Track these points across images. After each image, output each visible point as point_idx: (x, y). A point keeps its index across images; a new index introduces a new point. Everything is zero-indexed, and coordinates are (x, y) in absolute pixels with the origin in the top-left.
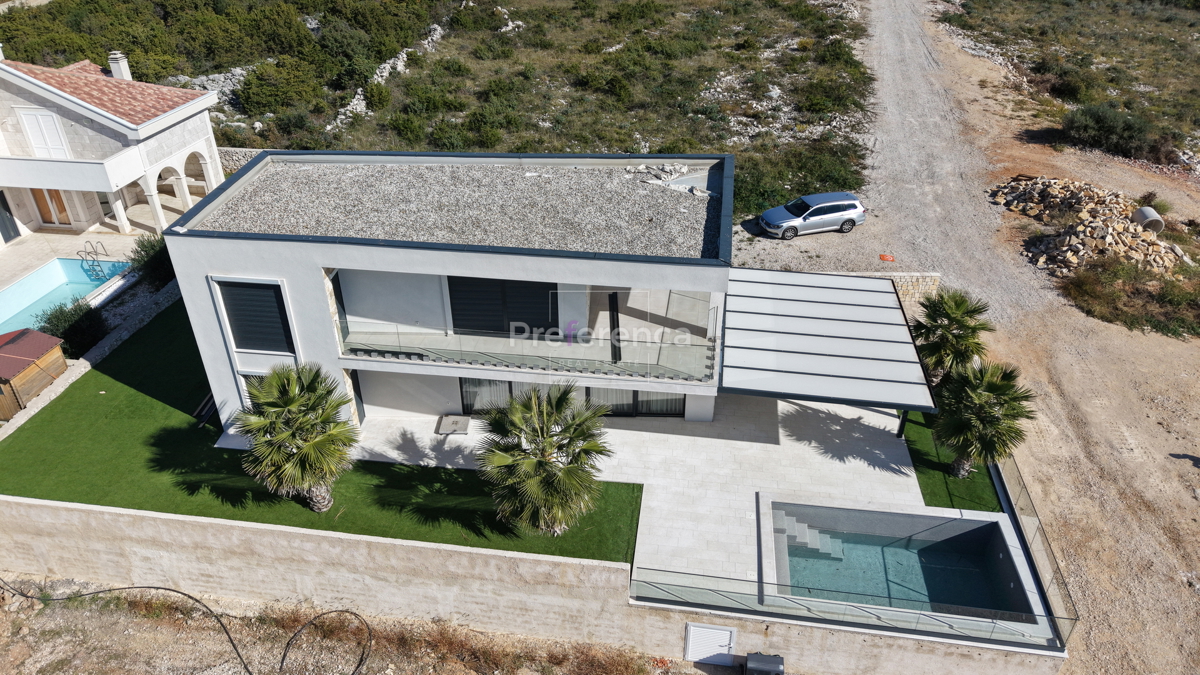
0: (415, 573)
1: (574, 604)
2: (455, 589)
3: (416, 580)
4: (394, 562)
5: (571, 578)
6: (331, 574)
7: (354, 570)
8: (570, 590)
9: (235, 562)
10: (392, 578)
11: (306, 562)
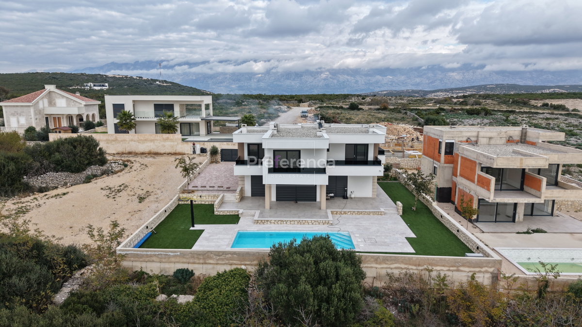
0: (146, 140)
1: (172, 143)
2: (152, 143)
3: (146, 142)
4: (142, 138)
5: (172, 138)
6: (131, 143)
7: (135, 141)
8: (172, 140)
9: (114, 143)
10: (141, 142)
11: (127, 141)
